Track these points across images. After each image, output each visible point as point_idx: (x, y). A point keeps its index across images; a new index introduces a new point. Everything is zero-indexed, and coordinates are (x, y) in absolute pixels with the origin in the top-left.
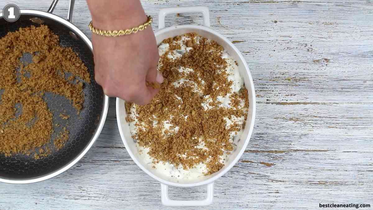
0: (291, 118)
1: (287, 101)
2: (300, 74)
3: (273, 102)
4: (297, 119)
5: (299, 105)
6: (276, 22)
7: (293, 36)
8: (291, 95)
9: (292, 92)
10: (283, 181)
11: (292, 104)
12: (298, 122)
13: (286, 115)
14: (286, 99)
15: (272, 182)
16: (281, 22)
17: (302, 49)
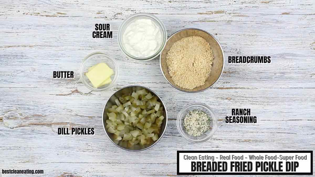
0: (227, 98)
1: (224, 87)
2: (232, 69)
3: (214, 87)
4: (231, 99)
5: (232, 89)
6: (216, 34)
7: (228, 44)
8: (227, 83)
9: (227, 81)
10: (221, 140)
11: (227, 88)
12: (231, 100)
13: (223, 96)
14: (223, 85)
15: (214, 140)
16: (220, 34)
17: (234, 53)
